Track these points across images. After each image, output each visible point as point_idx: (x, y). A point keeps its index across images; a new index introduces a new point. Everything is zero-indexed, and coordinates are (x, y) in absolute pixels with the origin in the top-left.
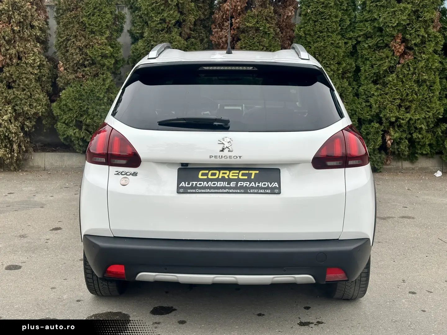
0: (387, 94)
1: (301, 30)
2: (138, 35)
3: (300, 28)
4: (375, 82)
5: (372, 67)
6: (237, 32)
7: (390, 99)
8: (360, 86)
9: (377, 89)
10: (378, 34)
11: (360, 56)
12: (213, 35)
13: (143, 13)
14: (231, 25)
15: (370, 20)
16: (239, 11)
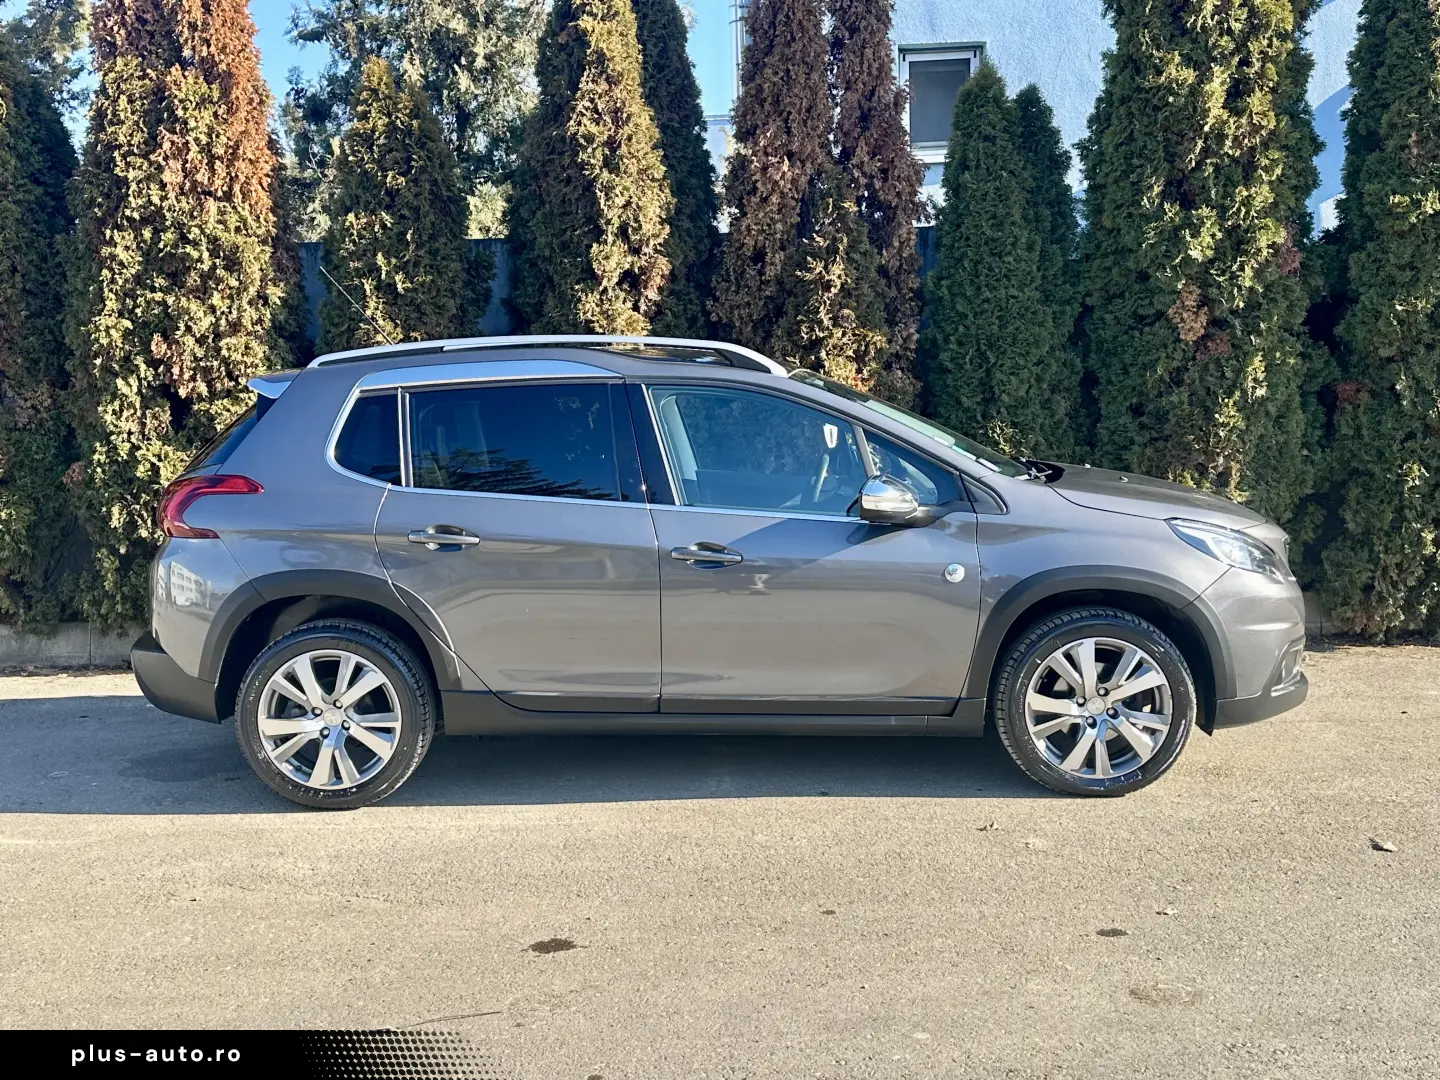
0: (1166, 440)
1: (943, 282)
2: (528, 309)
3: (940, 279)
4: (1137, 411)
5: (1126, 372)
6: (778, 291)
7: (1173, 453)
8: (1098, 420)
9: (1142, 426)
10: (1137, 287)
11: (1093, 346)
12: (716, 299)
13: (539, 256)
14: (761, 273)
15: (1114, 253)
16: (778, 236)
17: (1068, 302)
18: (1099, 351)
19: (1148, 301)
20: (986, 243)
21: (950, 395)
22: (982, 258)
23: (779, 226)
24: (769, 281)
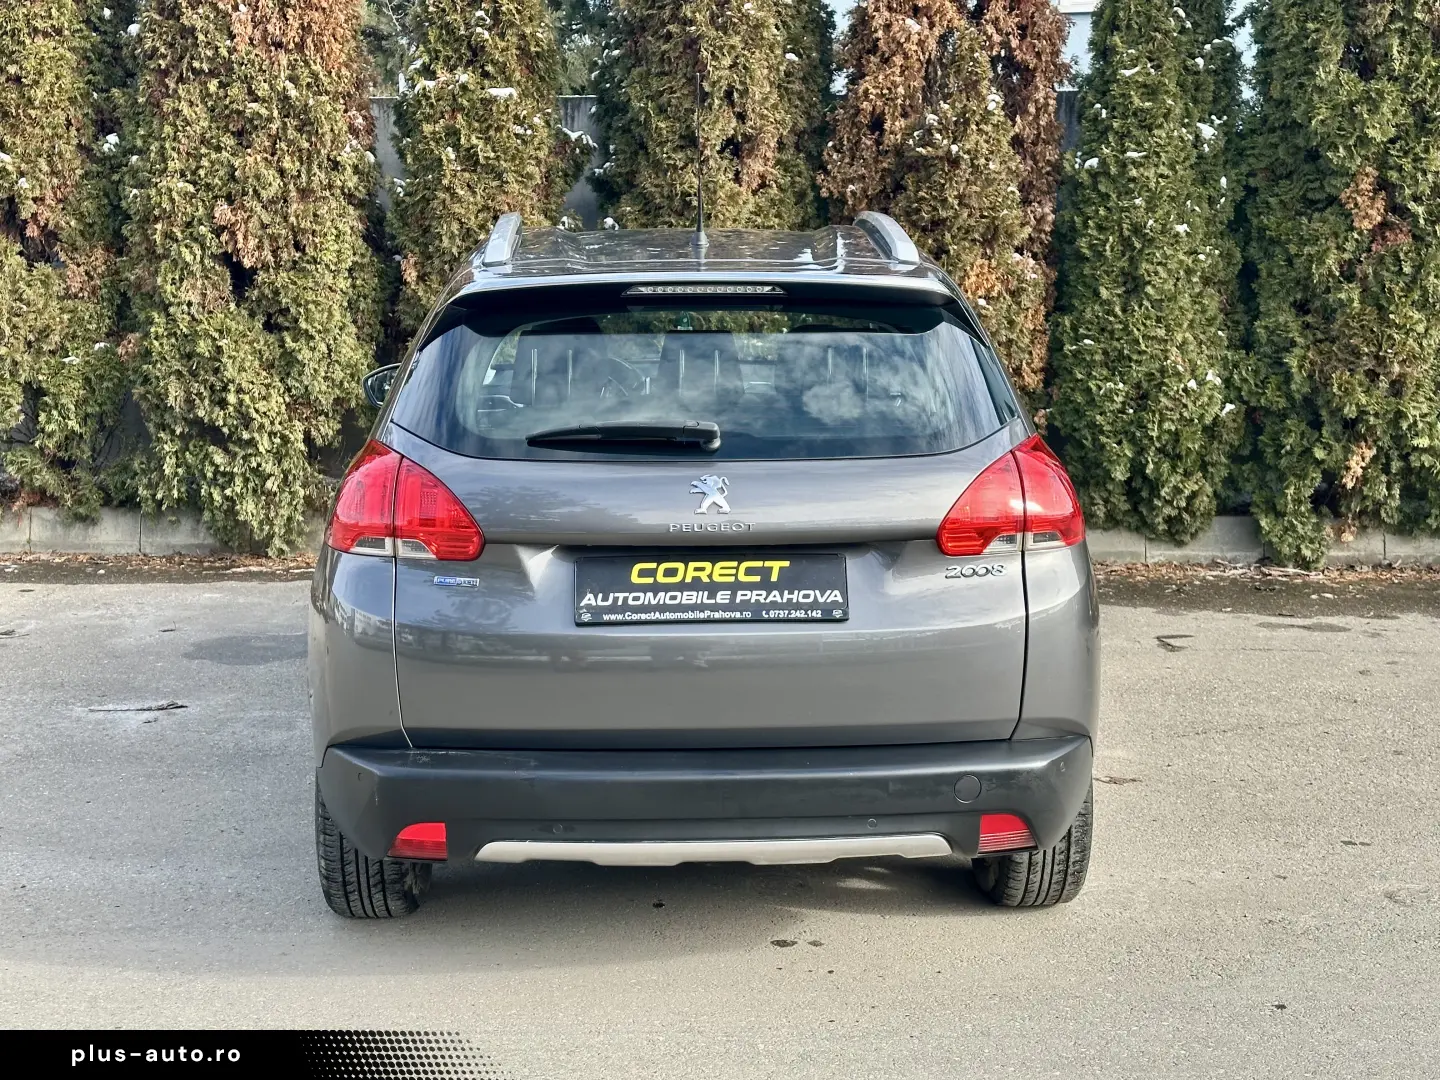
0: (1333, 342)
4: (1302, 308)
6: (896, 164)
7: (1340, 355)
8: (1256, 318)
9: (1306, 326)
10: (1307, 168)
11: (1254, 234)
12: (827, 173)
14: (878, 143)
15: (1282, 128)
16: (899, 101)
18: (1260, 238)
19: (1317, 184)
20: (1134, 114)
21: (1085, 284)
23: (901, 90)
24: (887, 152)
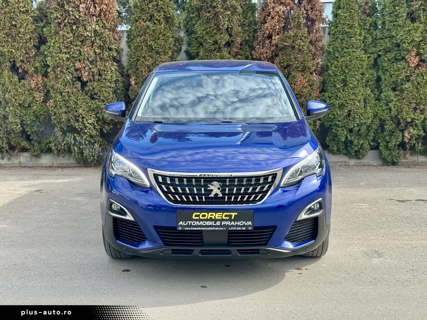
0: (404, 99)
1: (330, 46)
2: (194, 54)
4: (394, 90)
5: (391, 76)
6: (276, 49)
7: (406, 103)
8: (381, 92)
9: (396, 95)
10: (396, 48)
11: (380, 68)
12: (255, 51)
13: (198, 36)
14: (270, 42)
15: (389, 37)
16: (277, 30)
17: (372, 53)
18: (382, 69)
19: (399, 54)
20: (346, 33)
21: (332, 83)
22: (344, 39)
23: (277, 27)
24: (273, 45)
